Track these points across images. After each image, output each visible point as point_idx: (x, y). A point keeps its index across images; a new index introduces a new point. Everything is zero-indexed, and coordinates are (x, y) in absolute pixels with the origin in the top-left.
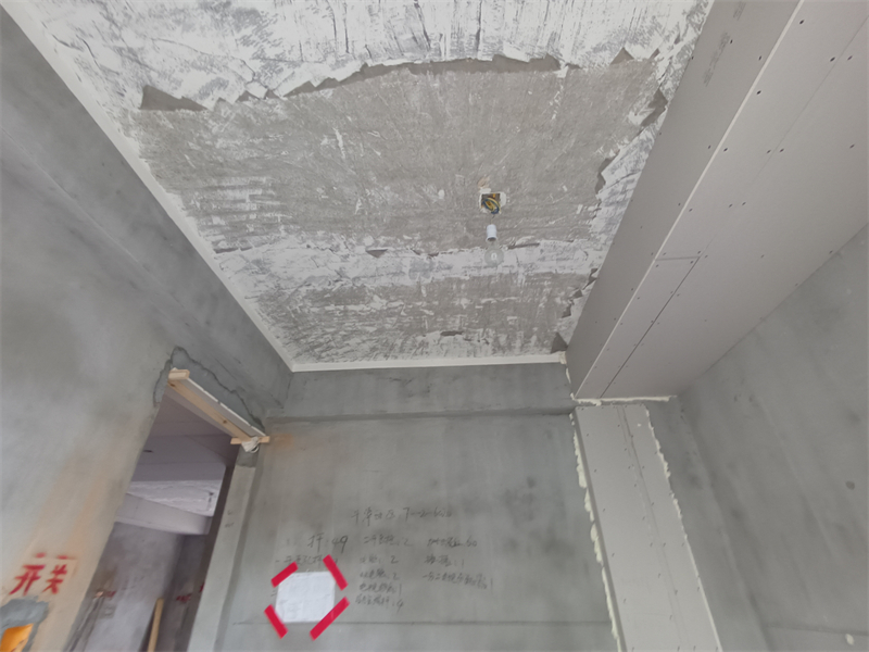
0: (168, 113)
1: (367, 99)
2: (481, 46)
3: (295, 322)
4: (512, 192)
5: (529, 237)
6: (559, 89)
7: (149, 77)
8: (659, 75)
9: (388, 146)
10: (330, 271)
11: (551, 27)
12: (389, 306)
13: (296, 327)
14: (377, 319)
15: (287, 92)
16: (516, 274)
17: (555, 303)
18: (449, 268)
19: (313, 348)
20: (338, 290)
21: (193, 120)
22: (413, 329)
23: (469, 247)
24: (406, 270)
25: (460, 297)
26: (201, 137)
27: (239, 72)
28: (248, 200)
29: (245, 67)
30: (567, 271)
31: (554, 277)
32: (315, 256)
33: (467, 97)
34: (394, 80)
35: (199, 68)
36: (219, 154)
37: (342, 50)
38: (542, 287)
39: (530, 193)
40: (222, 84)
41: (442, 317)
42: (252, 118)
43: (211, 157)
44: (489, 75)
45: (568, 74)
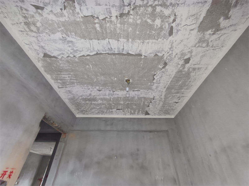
0: (49, 58)
1: (98, 59)
2: (124, 51)
3: (78, 105)
4: (133, 79)
5: (138, 89)
6: (142, 60)
7: (46, 51)
8: (165, 59)
9: (103, 69)
10: (88, 94)
11: (140, 48)
12: (103, 102)
14: (100, 105)
15: (79, 56)
16: (135, 97)
17: (145, 104)
18: (118, 95)
19: (82, 111)
20: (90, 98)
21: (55, 60)
22: (109, 108)
23: (123, 90)
24: (107, 94)
25: (121, 101)
26: (57, 64)
27: (68, 52)
28: (67, 77)
30: (147, 97)
31: (145, 98)
32: (84, 90)
33: (121, 60)
34: (104, 56)
35: (58, 51)
36: (61, 67)
37: (92, 49)
38: (142, 100)
39: (137, 80)
40: (63, 54)
41: (117, 105)
42: (70, 61)
43: (59, 68)
44: (126, 56)
45: (144, 57)
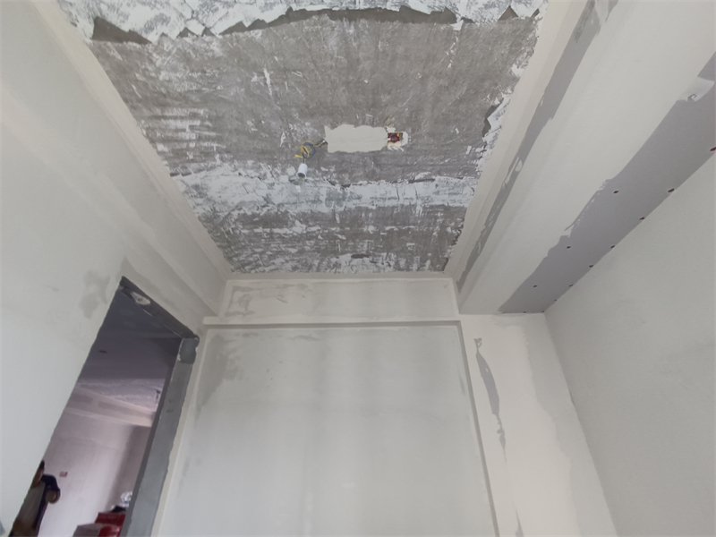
0: (117, 44)
1: (292, 41)
3: (228, 242)
4: (413, 131)
5: (426, 173)
6: (455, 40)
7: (99, 9)
9: (309, 86)
10: (258, 197)
12: (308, 230)
13: (230, 247)
14: (299, 242)
15: (222, 30)
16: (415, 206)
17: (447, 232)
18: (359, 198)
19: (243, 266)
20: (265, 215)
21: (139, 53)
22: (328, 251)
23: (376, 180)
24: (323, 198)
25: (368, 225)
26: (147, 70)
27: (180, 9)
28: (188, 130)
29: (184, 5)
30: (457, 204)
31: (446, 209)
32: (245, 184)
33: (377, 43)
34: (315, 24)
35: (145, 4)
36: (162, 85)
38: (436, 218)
39: (428, 133)
40: (164, 20)
41: (354, 241)
42: (192, 53)
43: (155, 88)
44: (397, 24)
45: (463, 27)
